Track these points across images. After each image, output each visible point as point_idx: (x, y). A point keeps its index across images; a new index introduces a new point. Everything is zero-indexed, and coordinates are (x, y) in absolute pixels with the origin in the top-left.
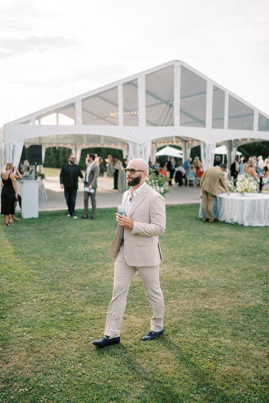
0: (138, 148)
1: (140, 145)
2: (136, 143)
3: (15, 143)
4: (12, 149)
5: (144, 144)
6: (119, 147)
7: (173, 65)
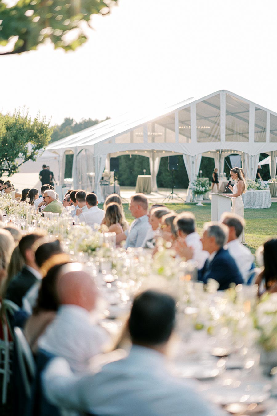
0: (191, 158)
2: (189, 156)
3: (102, 156)
4: (99, 160)
5: (195, 156)
7: (219, 94)
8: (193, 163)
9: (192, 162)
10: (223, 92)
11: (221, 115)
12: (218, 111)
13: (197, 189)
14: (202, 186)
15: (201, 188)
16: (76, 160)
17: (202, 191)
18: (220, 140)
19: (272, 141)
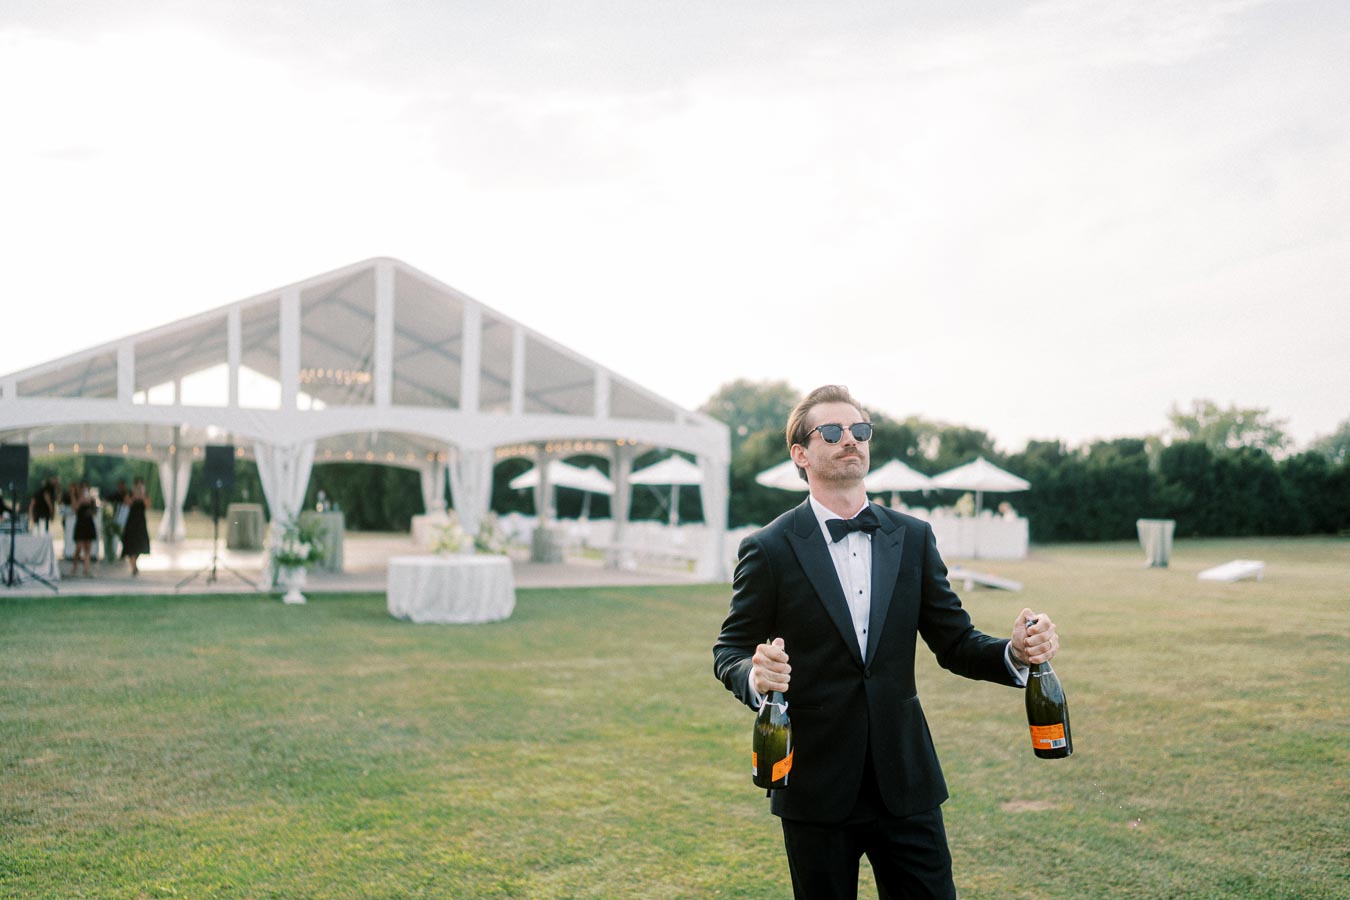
0: (279, 457)
1: (284, 450)
2: (273, 448)
5: (293, 447)
6: (409, 461)
8: (286, 467)
9: (281, 466)
10: (385, 263)
12: (364, 322)
13: (283, 550)
14: (302, 540)
15: (297, 547)
17: (299, 555)
18: (372, 400)
19: (528, 410)
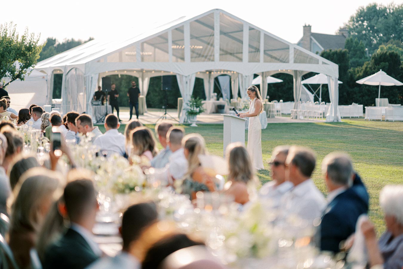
0: (184, 79)
2: (183, 76)
3: (93, 75)
4: (90, 79)
7: (213, 13)
8: (187, 83)
9: (185, 82)
10: (217, 11)
11: (215, 35)
12: (211, 30)
13: (191, 110)
14: (197, 107)
15: (195, 109)
16: (66, 79)
17: (196, 111)
18: (214, 60)
19: (265, 61)
